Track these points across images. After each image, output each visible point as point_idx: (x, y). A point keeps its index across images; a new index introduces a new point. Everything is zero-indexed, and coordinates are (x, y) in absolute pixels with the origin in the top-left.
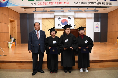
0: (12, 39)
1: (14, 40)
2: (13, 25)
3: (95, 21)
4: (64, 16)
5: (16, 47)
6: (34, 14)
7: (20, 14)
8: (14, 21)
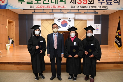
0: (10, 40)
1: (13, 42)
2: (12, 26)
3: (95, 23)
4: (64, 18)
5: (14, 49)
6: (33, 15)
7: (19, 14)
8: (13, 22)
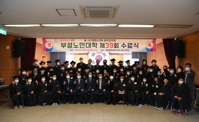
3: (133, 58)
8: (46, 57)
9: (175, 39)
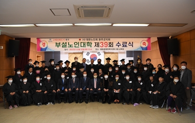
4: (93, 51)
8: (40, 56)
9: (170, 38)
